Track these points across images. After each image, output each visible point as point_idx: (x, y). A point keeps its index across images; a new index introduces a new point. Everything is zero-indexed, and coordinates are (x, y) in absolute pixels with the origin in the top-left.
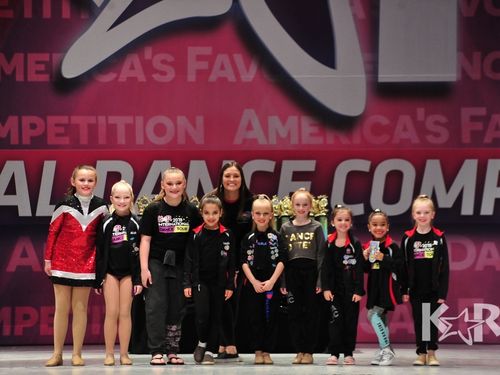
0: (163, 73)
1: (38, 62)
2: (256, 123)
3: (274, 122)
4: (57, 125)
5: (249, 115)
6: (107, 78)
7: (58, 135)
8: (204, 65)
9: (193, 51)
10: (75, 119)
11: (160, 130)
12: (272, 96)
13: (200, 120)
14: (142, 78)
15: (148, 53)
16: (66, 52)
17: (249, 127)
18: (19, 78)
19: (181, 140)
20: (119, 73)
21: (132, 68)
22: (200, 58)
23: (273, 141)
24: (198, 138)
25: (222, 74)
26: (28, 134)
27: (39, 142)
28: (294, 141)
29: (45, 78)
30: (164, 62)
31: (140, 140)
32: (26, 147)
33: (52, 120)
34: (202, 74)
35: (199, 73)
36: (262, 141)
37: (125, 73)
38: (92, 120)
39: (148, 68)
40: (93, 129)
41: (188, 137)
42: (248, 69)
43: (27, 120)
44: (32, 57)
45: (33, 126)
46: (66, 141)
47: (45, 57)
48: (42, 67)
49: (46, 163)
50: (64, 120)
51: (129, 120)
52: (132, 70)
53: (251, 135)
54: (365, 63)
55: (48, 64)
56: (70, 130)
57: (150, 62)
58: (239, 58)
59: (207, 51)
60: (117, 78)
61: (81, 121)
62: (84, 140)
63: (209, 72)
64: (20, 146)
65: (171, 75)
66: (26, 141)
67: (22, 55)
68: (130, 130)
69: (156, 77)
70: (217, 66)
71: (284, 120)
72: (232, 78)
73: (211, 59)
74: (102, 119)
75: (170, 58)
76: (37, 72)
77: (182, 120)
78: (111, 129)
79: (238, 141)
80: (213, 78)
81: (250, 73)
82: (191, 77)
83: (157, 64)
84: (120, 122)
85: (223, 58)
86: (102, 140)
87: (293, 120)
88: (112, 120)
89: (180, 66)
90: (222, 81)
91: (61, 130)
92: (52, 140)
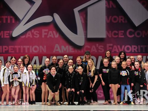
0: (36, 36)
1: (7, 33)
2: (59, 48)
3: (63, 47)
4: (11, 48)
5: (57, 46)
6: (23, 37)
7: (11, 50)
8: (46, 34)
9: (43, 30)
10: (16, 47)
11: (36, 49)
12: (62, 41)
13: (45, 47)
14: (31, 37)
15: (33, 31)
16: (13, 31)
17: (57, 48)
18: (2, 37)
19: (41, 52)
20: (26, 36)
21: (29, 34)
22: (45, 32)
23: (63, 52)
24: (45, 51)
25: (50, 36)
26: (4, 50)
27: (7, 52)
28: (68, 52)
29: (8, 37)
30: (37, 33)
31: (31, 52)
32: (4, 53)
33: (10, 47)
34: (46, 36)
35: (45, 35)
36: (60, 52)
37: (27, 36)
38: (19, 47)
39: (33, 34)
40: (20, 49)
41: (42, 51)
42: (57, 34)
43: (4, 47)
44: (5, 32)
45: (6, 48)
46: (13, 52)
47: (8, 32)
48: (8, 34)
49: (9, 57)
50: (13, 47)
51: (28, 47)
52: (29, 35)
53: (57, 50)
54: (84, 33)
55: (9, 34)
56: (14, 49)
57: (33, 33)
58: (54, 32)
59: (47, 30)
60: (25, 37)
61: (17, 47)
62: (18, 51)
63: (47, 35)
64: (3, 53)
65: (38, 36)
66: (4, 52)
67: (3, 32)
68: (29, 49)
69: (35, 36)
70: (49, 34)
71: (65, 47)
72: (53, 37)
73: (48, 32)
74: (22, 47)
75: (38, 32)
76: (7, 36)
77: (41, 47)
78: (24, 49)
79: (54, 52)
80: (48, 37)
81: (57, 36)
82: (43, 37)
83: (35, 33)
84: (26, 47)
85: (50, 32)
86: (22, 52)
87: (67, 47)
88: (24, 47)
89: (40, 34)
90: (51, 37)
91: (12, 49)
92: (10, 51)
